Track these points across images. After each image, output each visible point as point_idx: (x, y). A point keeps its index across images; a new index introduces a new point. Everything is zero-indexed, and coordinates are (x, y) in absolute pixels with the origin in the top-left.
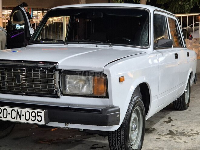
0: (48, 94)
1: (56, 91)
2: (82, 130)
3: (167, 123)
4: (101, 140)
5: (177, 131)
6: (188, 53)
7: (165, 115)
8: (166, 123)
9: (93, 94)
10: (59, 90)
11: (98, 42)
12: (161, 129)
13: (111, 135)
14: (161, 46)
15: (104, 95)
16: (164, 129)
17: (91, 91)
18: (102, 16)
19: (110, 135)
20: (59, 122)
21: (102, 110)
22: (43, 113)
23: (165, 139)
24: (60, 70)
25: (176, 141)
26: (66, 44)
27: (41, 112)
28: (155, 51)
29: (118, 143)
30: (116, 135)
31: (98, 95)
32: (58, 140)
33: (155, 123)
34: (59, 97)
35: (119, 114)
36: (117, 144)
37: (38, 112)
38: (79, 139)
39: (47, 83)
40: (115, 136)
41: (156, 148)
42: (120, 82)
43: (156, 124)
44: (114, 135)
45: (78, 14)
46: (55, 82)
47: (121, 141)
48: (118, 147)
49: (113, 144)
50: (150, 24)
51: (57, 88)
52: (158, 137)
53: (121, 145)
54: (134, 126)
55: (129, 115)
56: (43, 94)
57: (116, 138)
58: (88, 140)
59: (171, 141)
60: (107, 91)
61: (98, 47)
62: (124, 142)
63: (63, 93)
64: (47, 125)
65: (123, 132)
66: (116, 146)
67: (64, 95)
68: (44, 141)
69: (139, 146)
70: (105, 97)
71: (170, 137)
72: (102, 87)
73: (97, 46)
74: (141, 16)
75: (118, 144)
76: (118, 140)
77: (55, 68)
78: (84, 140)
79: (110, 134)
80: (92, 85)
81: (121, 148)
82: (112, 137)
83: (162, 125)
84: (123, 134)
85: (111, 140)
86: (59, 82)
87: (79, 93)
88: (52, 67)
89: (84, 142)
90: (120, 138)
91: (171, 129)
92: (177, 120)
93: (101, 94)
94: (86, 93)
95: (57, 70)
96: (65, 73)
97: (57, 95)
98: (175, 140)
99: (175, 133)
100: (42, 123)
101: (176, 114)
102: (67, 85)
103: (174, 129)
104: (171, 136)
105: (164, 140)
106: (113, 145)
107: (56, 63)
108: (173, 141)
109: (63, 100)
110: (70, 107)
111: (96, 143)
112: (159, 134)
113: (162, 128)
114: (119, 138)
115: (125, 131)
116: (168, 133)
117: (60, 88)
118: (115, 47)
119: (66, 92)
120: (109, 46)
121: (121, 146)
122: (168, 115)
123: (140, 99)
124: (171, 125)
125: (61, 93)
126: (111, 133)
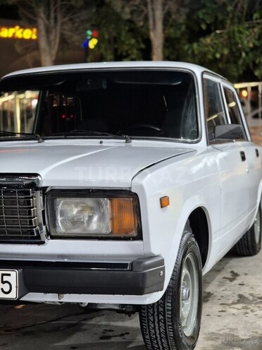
0: (21, 238)
1: (37, 231)
2: (86, 305)
3: (231, 281)
4: (117, 321)
5: (252, 295)
6: (257, 151)
7: (221, 267)
8: (228, 282)
9: (111, 233)
10: (44, 227)
11: (102, 135)
12: (222, 293)
13: (146, 311)
14: (219, 137)
15: (134, 234)
16: (227, 293)
17: (108, 228)
18: (105, 87)
19: (143, 311)
20: (46, 292)
21: (132, 264)
22: (13, 276)
23: (235, 311)
24: (44, 189)
25: (256, 315)
26: (41, 140)
27: (9, 275)
28: (210, 147)
29: (159, 327)
30: (156, 310)
31: (122, 235)
32: (34, 325)
33: (209, 283)
34: (43, 243)
35: (163, 269)
36: (157, 328)
37: (3, 275)
38: (75, 322)
39: (19, 216)
40: (154, 312)
41: (223, 329)
42: (162, 207)
43: (211, 285)
44: (151, 311)
45: (60, 83)
46: (34, 213)
47: (165, 323)
48: (160, 334)
49: (149, 328)
50: (197, 96)
51: (40, 225)
52: (221, 308)
53: (165, 330)
54: (185, 291)
55: (178, 270)
56: (11, 238)
57: (156, 318)
58: (93, 322)
59: (247, 315)
60: (138, 226)
61: (103, 144)
62: (171, 324)
63: (52, 234)
64: (21, 299)
65: (170, 305)
66: (156, 332)
67: (53, 238)
68: (9, 331)
69: (195, 328)
70: (134, 239)
71: (244, 308)
72: (128, 219)
73: (101, 142)
74: (179, 83)
75: (159, 329)
76: (159, 321)
77: (34, 186)
78: (83, 322)
79: (144, 309)
80: (108, 216)
81: (166, 334)
82: (148, 316)
83: (223, 286)
84: (170, 308)
85: (146, 321)
86: (43, 212)
87: (84, 232)
88: (27, 185)
89: (84, 327)
90: (164, 316)
91: (241, 293)
92: (246, 274)
93: (127, 233)
94: (97, 232)
95: (37, 189)
96: (53, 195)
97: (40, 239)
98: (254, 313)
99: (251, 298)
100: (13, 295)
101: (242, 264)
102: (59, 218)
103: (245, 291)
104: (244, 305)
105: (234, 314)
106: (150, 331)
107: (36, 175)
108: (251, 314)
109: (52, 249)
110: (66, 260)
111: (108, 329)
112: (221, 302)
113: (223, 290)
114: (161, 317)
115: (172, 303)
116: (238, 300)
117: (45, 224)
118: (136, 143)
119: (56, 232)
120: (125, 141)
121: (166, 332)
122: (228, 265)
123: (194, 240)
124: (240, 284)
125: (48, 234)
126: (146, 307)
